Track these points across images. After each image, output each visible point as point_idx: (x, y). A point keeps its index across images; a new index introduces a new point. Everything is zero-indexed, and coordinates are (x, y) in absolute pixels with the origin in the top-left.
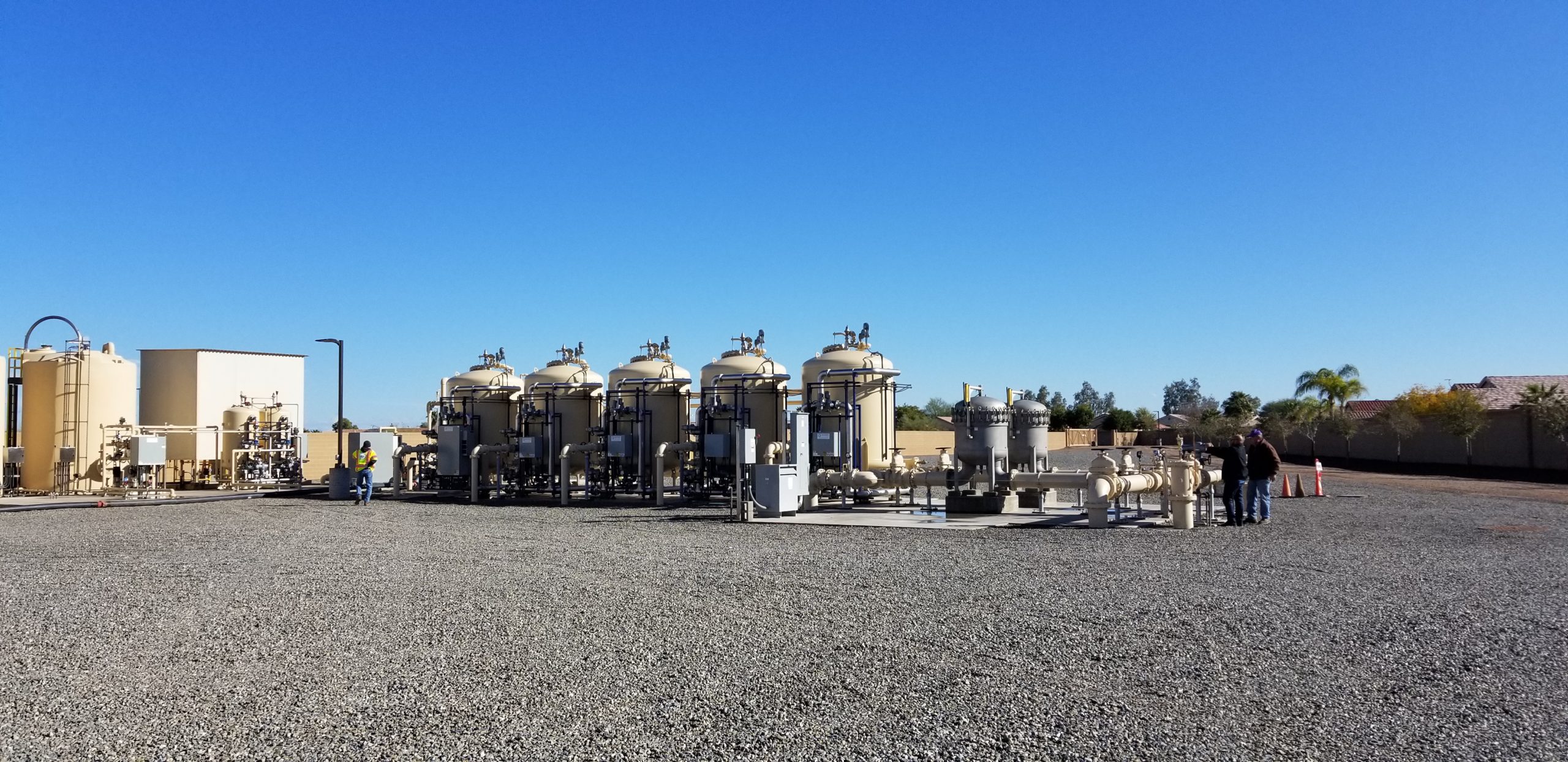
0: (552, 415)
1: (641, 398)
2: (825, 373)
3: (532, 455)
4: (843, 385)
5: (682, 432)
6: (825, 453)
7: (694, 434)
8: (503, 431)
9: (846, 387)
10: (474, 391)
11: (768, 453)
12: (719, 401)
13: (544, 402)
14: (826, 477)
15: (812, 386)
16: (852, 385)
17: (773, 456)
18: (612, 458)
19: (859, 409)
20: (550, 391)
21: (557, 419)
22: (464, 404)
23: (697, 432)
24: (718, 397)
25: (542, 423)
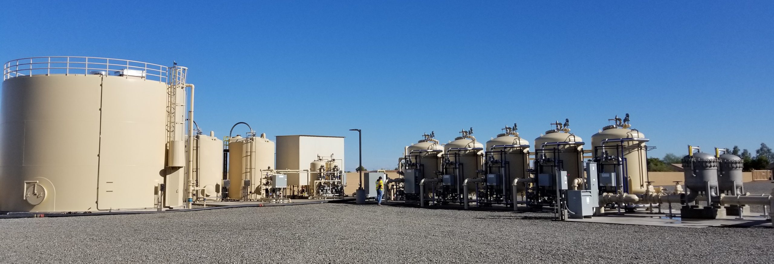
0: (458, 164)
1: (503, 155)
2: (604, 141)
3: (449, 184)
4: (616, 147)
5: (526, 173)
6: (607, 184)
7: (532, 174)
8: (435, 172)
9: (617, 149)
10: (421, 152)
11: (574, 184)
12: (545, 157)
13: (454, 158)
14: (608, 197)
15: (598, 148)
16: (621, 147)
17: (577, 186)
18: (490, 186)
19: (626, 160)
20: (457, 152)
21: (461, 166)
22: (416, 158)
23: (534, 173)
24: (545, 154)
25: (454, 168)
